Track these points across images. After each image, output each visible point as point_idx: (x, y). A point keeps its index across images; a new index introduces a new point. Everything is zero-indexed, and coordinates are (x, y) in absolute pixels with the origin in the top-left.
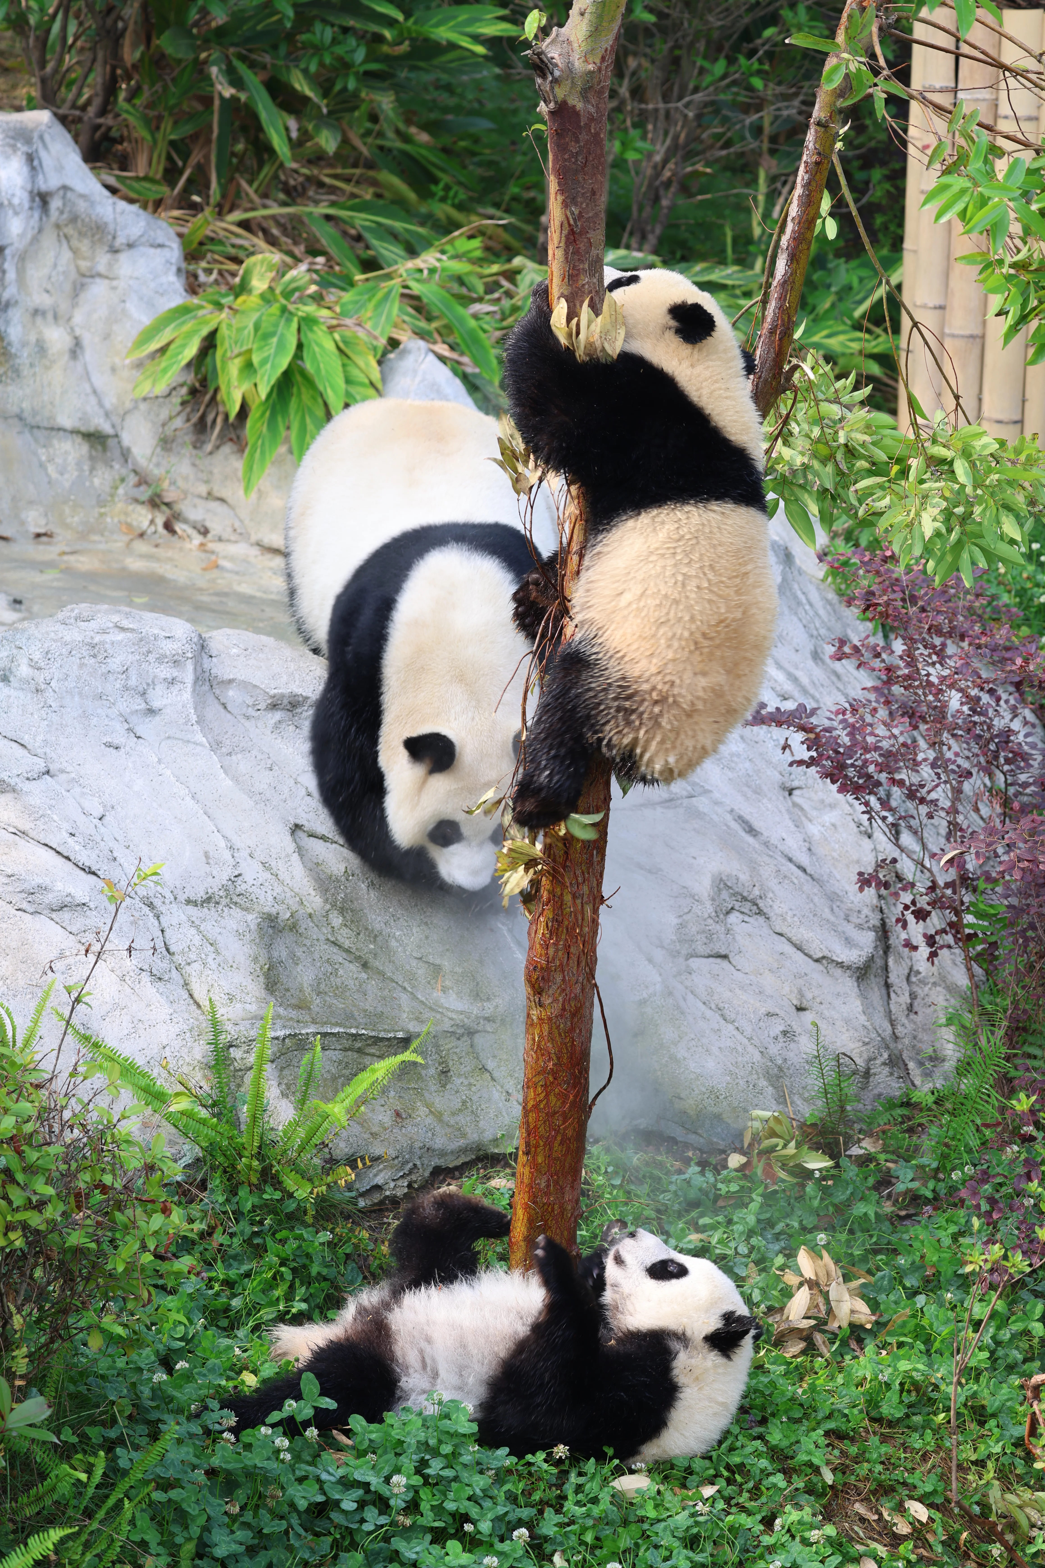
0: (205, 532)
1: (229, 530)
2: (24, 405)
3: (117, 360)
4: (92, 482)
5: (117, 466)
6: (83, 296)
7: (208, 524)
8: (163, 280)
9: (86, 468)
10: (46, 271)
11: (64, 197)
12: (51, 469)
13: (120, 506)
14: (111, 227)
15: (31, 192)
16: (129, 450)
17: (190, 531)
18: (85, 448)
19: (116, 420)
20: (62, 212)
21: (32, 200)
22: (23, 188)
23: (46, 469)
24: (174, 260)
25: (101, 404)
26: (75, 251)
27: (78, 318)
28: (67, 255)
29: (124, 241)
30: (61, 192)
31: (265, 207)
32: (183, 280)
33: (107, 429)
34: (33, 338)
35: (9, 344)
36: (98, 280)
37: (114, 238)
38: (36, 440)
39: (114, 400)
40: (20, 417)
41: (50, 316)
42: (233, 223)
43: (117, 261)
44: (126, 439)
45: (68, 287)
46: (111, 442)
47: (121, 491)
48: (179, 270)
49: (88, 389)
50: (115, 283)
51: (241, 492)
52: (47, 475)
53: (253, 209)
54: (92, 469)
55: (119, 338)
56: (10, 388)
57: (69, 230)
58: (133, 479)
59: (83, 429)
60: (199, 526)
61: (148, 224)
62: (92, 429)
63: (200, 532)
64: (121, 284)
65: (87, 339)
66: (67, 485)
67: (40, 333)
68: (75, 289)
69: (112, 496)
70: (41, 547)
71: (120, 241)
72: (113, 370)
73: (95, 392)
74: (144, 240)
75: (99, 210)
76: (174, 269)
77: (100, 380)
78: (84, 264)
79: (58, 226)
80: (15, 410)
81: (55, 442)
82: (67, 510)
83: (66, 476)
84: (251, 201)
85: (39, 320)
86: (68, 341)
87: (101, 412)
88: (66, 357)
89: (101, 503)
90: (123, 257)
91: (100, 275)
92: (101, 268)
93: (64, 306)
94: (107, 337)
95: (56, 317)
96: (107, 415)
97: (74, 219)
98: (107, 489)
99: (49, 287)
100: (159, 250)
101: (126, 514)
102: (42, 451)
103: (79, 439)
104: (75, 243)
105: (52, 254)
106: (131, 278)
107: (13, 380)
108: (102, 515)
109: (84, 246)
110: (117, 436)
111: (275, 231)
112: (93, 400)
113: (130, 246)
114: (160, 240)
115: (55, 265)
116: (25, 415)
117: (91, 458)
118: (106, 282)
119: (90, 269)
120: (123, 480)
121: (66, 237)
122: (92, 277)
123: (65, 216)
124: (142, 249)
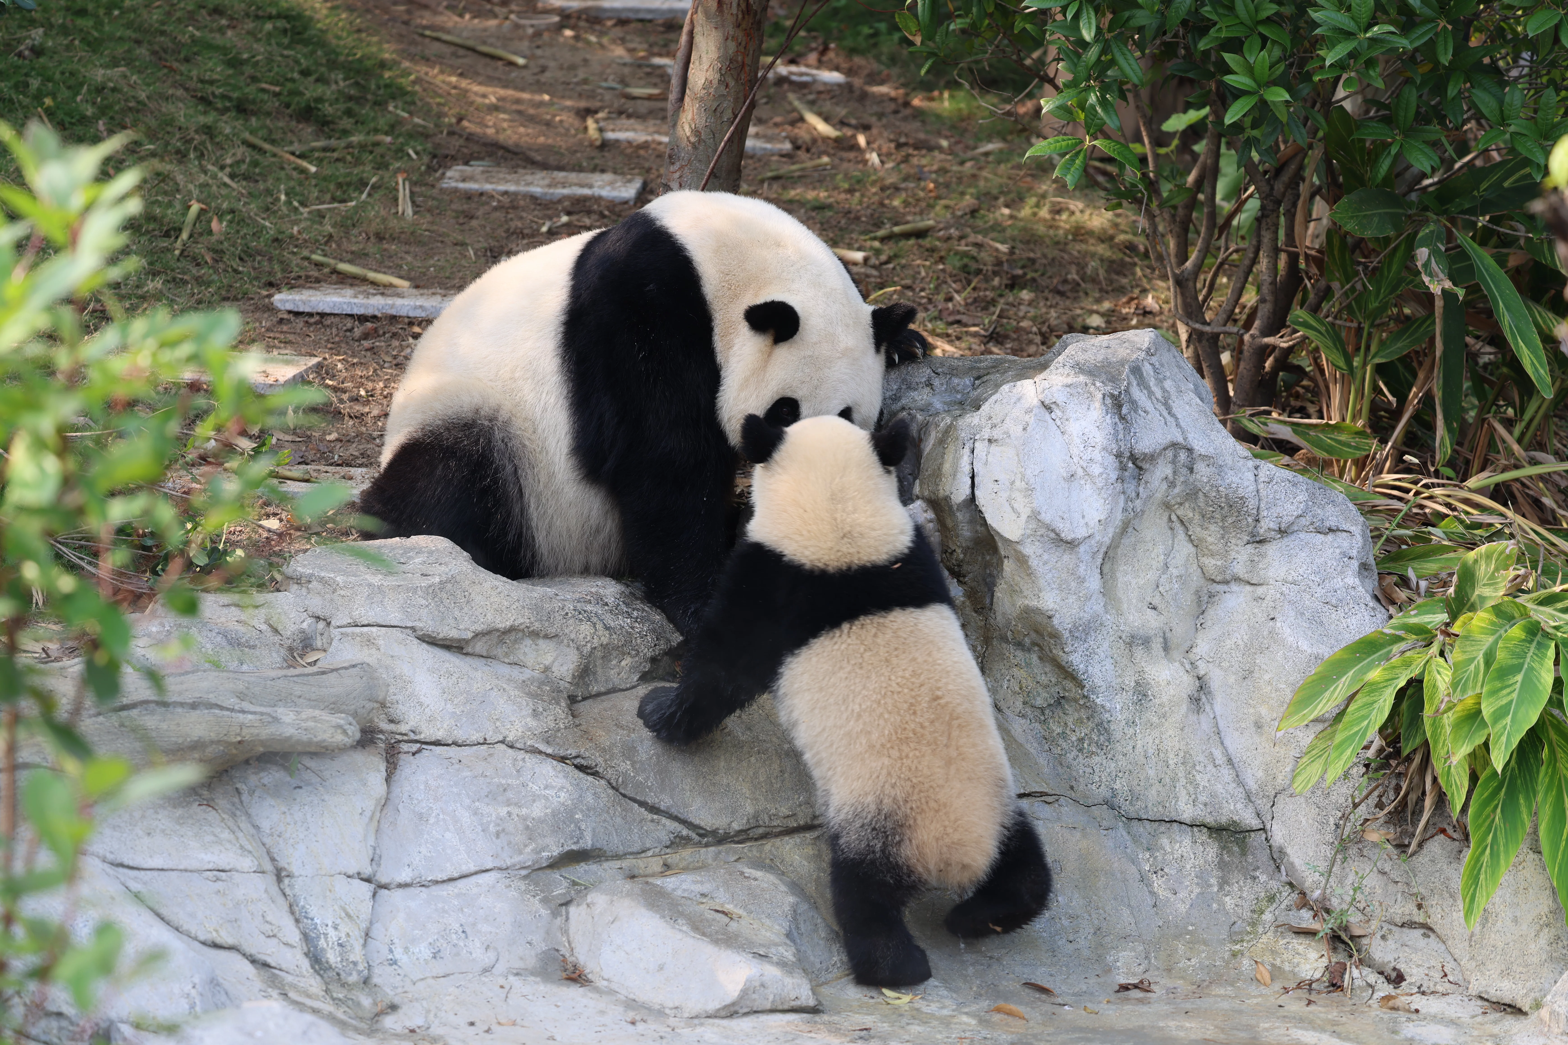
0: (1397, 979)
1: (1437, 975)
2: (1117, 786)
3: (1264, 711)
4: (1222, 904)
5: (1263, 878)
6: (1211, 613)
7: (1402, 967)
8: (1338, 583)
9: (1213, 881)
10: (1152, 576)
11: (1174, 462)
12: (1157, 883)
13: (1264, 939)
14: (1252, 503)
15: (1119, 456)
16: (1281, 851)
17: (1372, 978)
18: (1212, 851)
19: (1263, 804)
20: (1172, 485)
21: (1123, 468)
22: (1104, 449)
23: (1149, 885)
24: (1354, 553)
25: (1239, 780)
26: (1196, 544)
27: (1203, 647)
28: (1184, 549)
29: (1272, 525)
30: (1170, 454)
31: (1534, 462)
32: (1372, 583)
33: (1249, 819)
34: (1130, 681)
35: (1093, 690)
36: (1234, 587)
37: (1257, 521)
38: (1135, 840)
39: (1260, 774)
40: (1109, 804)
41: (1157, 646)
42: (1480, 491)
43: (1263, 556)
44: (1278, 835)
45: (1187, 599)
46: (1256, 839)
47: (1268, 917)
48: (1364, 567)
49: (1220, 758)
50: (1260, 591)
51: (1458, 915)
52: (1152, 893)
53: (1517, 467)
54: (1224, 882)
55: (1267, 677)
56: (1096, 759)
57: (1186, 512)
58: (1288, 898)
59: (1209, 820)
60: (1388, 970)
61: (1312, 496)
62: (1223, 820)
63: (1388, 980)
64: (1270, 592)
65: (1216, 679)
66: (1183, 908)
67: (1141, 672)
68: (1199, 602)
69: (1253, 924)
70: (1128, 1008)
71: (1267, 525)
72: (1258, 726)
73: (1230, 761)
74: (1303, 521)
75: (1231, 478)
76: (1355, 564)
77: (1236, 743)
78: (1210, 563)
79: (1167, 506)
80: (1104, 792)
81: (1164, 841)
82: (1181, 948)
83: (1181, 895)
84: (1510, 453)
85: (1139, 652)
86: (1187, 683)
87: (1239, 793)
88: (1184, 708)
89: (1235, 937)
90: (1271, 549)
91: (1237, 579)
92: (1239, 569)
93: (1180, 630)
94: (1247, 675)
95: (1166, 648)
96: (1248, 797)
97: (1192, 494)
98: (1247, 915)
99: (1156, 601)
100: (1330, 537)
101: (1273, 952)
102: (1144, 855)
103: (1203, 836)
104: (1196, 531)
105: (1160, 549)
106: (1285, 581)
107: (1100, 746)
108: (1234, 955)
109: (1211, 535)
110: (1263, 829)
111: (1547, 501)
112: (1227, 774)
113: (1283, 532)
114: (1332, 522)
115: (1166, 566)
116: (1120, 800)
117: (1222, 865)
118: (1248, 588)
119: (1223, 570)
120: (1271, 899)
121: (1182, 522)
122: (1226, 582)
123: (1177, 490)
124: (1302, 535)
